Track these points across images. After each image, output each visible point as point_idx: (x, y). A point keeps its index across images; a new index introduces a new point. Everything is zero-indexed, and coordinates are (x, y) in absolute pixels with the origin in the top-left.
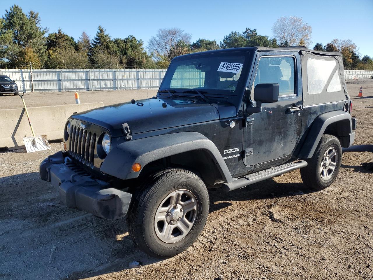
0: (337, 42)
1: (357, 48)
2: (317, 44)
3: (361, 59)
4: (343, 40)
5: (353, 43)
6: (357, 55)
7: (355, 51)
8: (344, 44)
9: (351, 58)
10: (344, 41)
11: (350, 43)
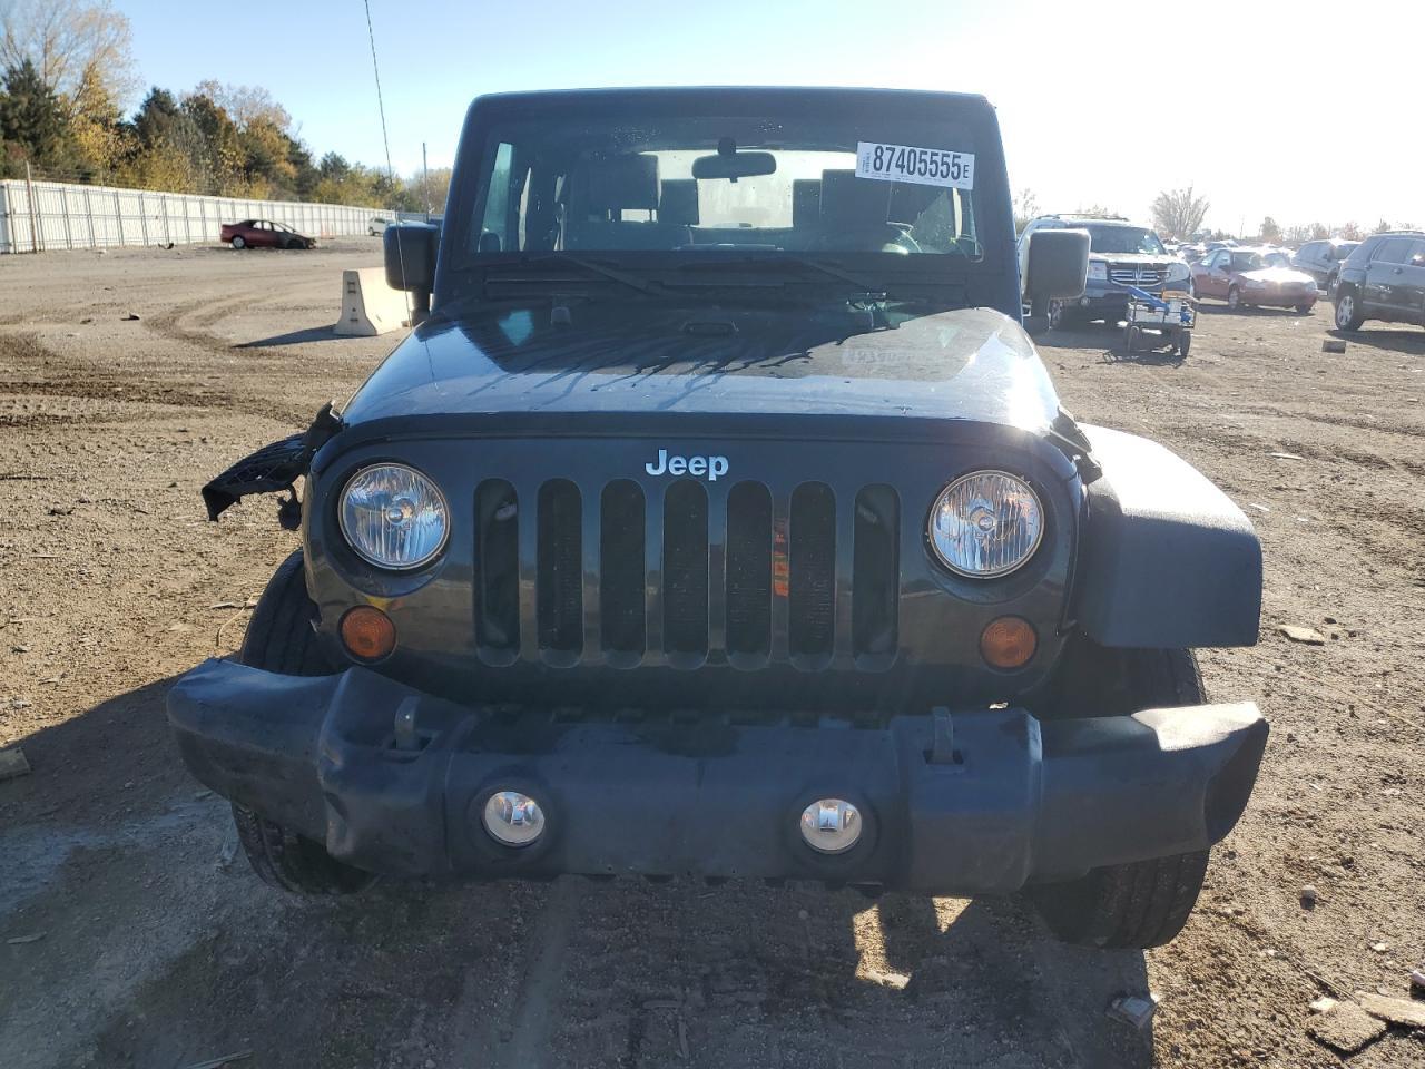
0: (218, 92)
1: (293, 122)
2: (155, 91)
3: (316, 162)
4: (237, 85)
5: (278, 104)
6: (301, 150)
7: (292, 131)
8: (243, 102)
9: (287, 160)
10: (242, 91)
11: (266, 101)
